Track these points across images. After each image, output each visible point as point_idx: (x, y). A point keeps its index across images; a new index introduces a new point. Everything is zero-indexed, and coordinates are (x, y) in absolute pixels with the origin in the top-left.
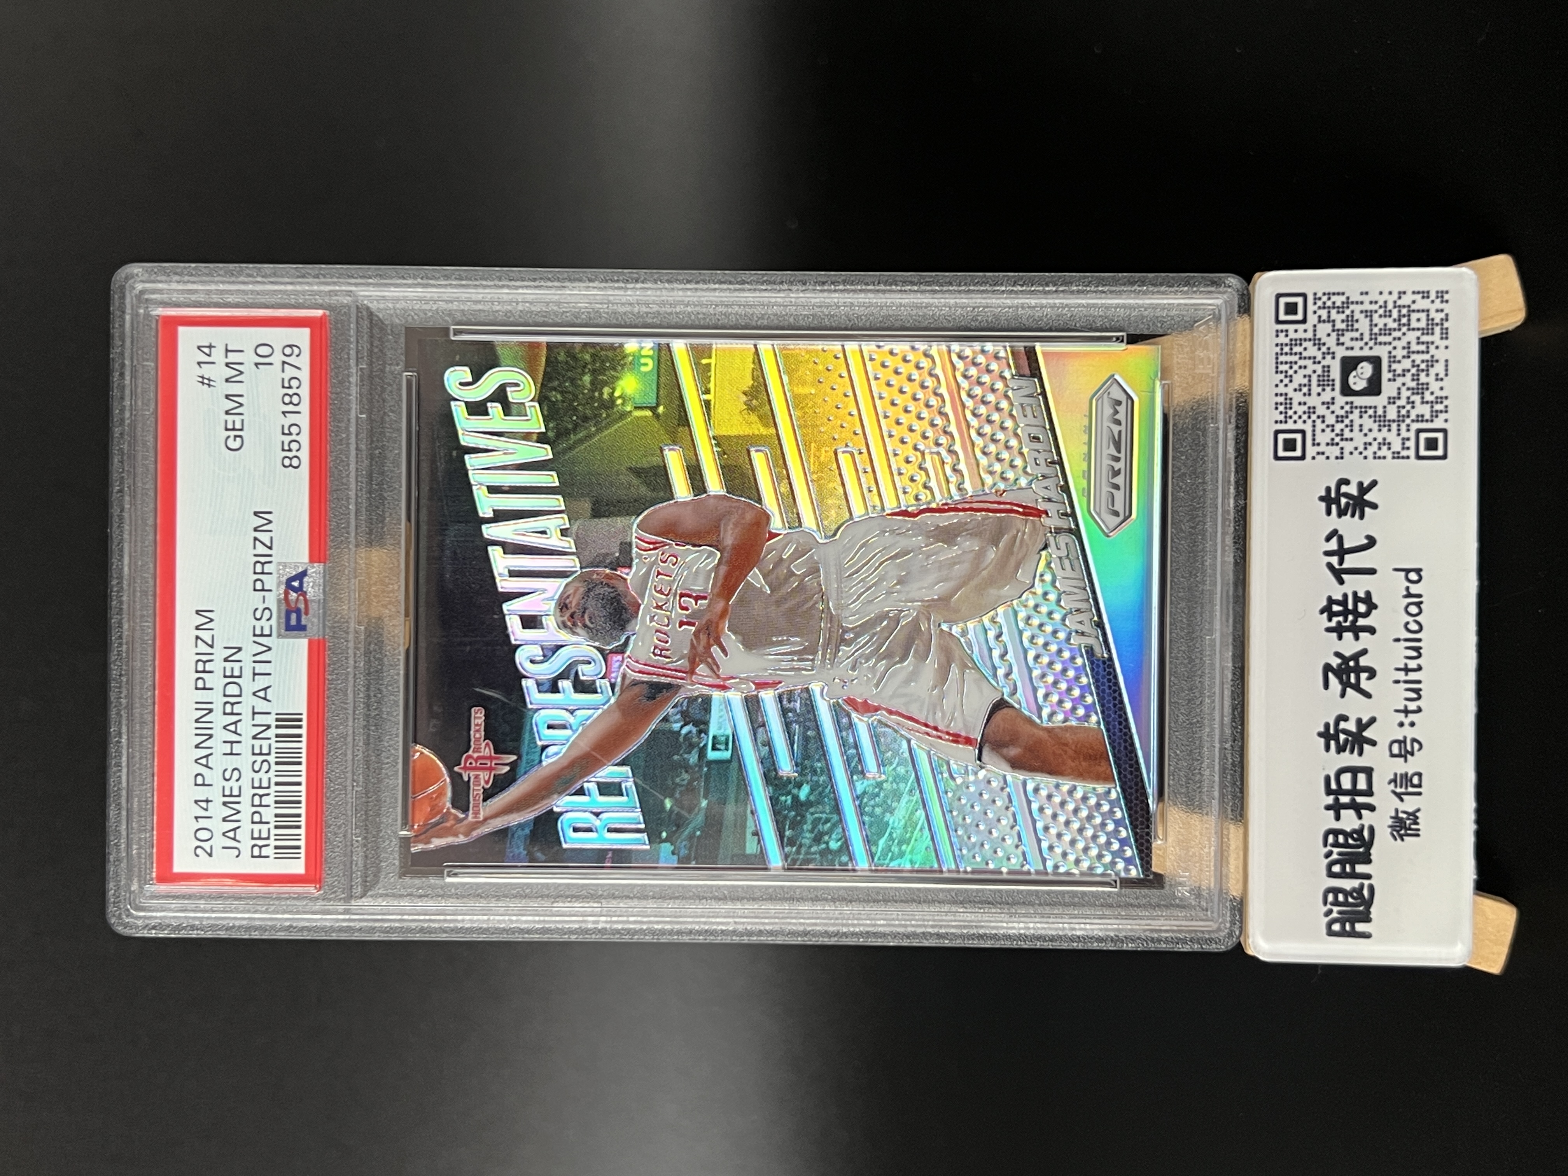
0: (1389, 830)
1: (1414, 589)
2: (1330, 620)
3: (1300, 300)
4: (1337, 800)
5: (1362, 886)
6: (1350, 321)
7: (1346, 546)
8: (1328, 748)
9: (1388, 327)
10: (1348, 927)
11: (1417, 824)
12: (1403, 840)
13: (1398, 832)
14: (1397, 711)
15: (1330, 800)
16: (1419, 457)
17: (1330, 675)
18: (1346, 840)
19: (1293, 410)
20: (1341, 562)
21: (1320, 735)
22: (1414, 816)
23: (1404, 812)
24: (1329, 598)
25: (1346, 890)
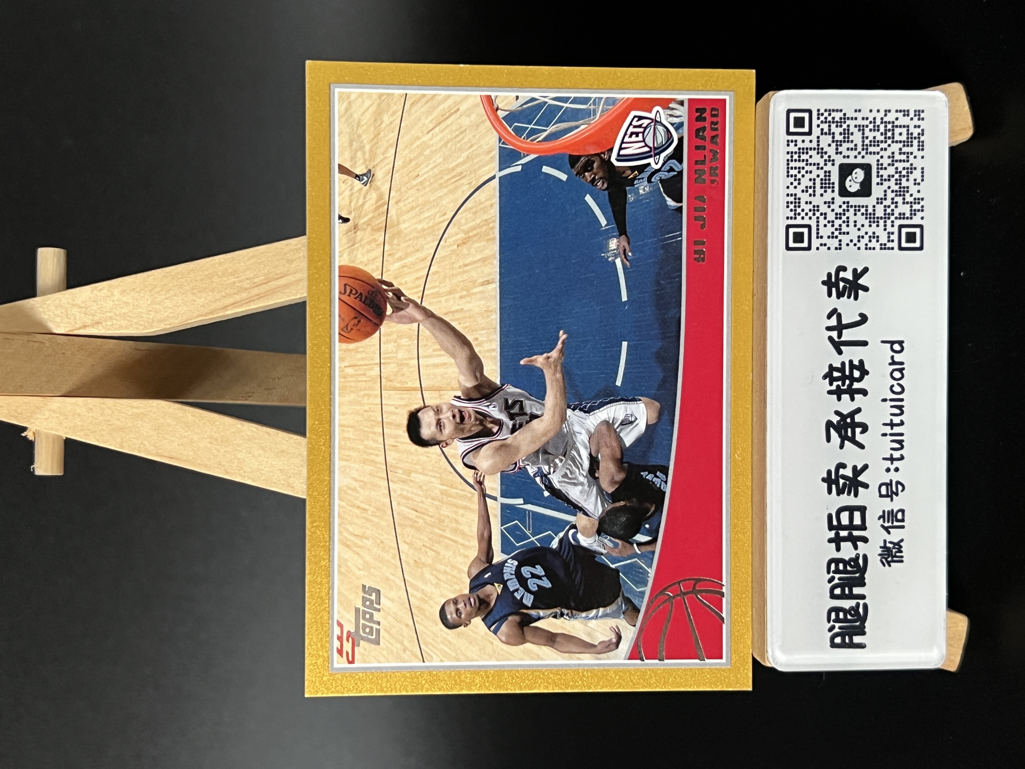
0: (879, 558)
1: (898, 358)
2: (831, 384)
3: (806, 115)
4: (837, 534)
5: (858, 605)
6: (847, 133)
7: (844, 322)
8: (830, 492)
9: (877, 139)
10: (847, 640)
11: (901, 552)
12: (890, 566)
13: (886, 559)
14: (884, 459)
15: (832, 534)
16: (901, 248)
17: (832, 430)
18: (845, 567)
19: (801, 208)
20: (840, 336)
21: (824, 480)
22: (898, 545)
23: (890, 542)
24: (831, 366)
25: (846, 609)
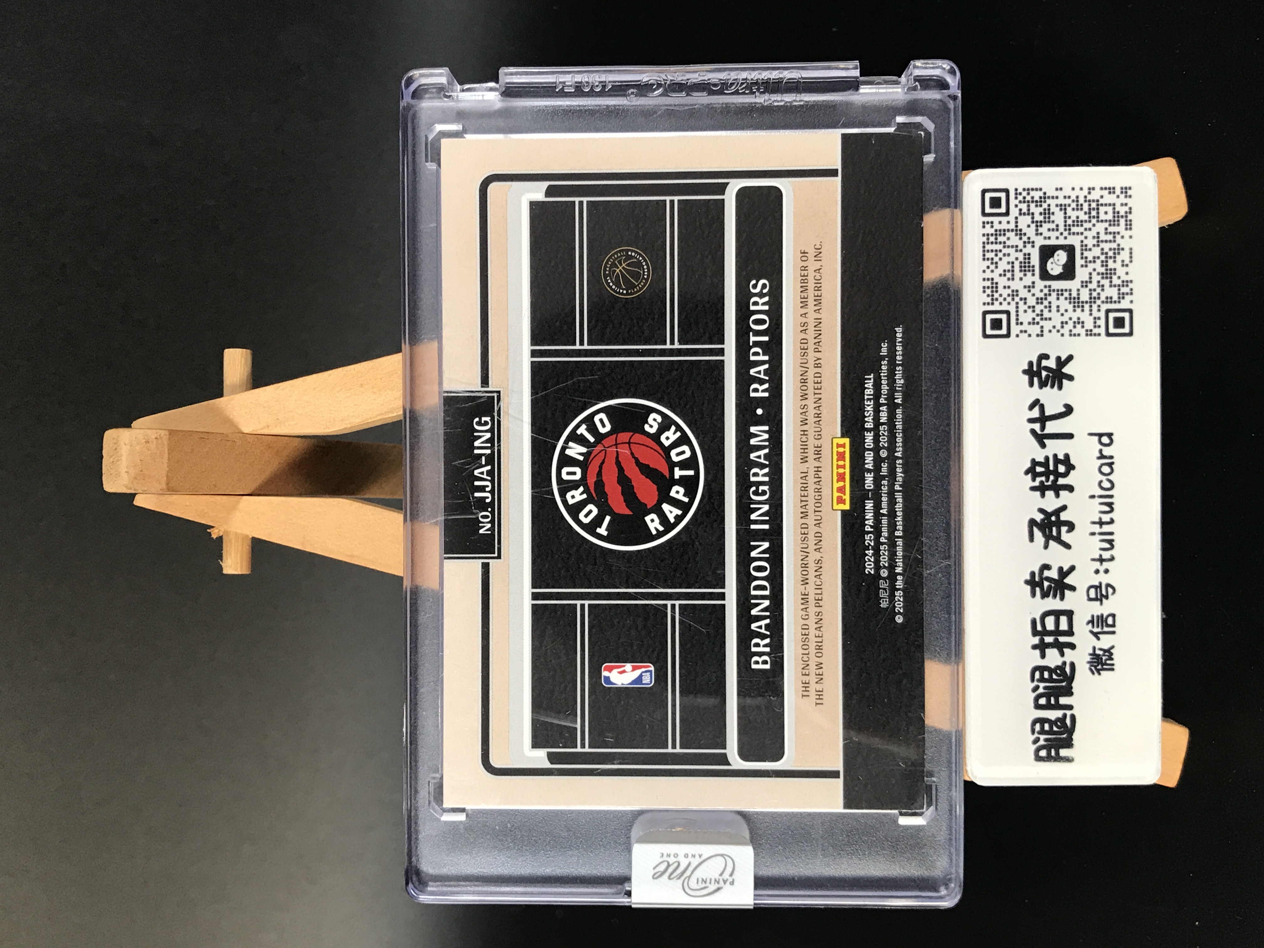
0: (1088, 665)
1: (1107, 451)
2: (1034, 480)
3: (1003, 195)
4: (1042, 640)
5: (1065, 716)
6: (1047, 213)
7: (1048, 413)
8: (1033, 594)
9: (1079, 219)
10: (1053, 753)
11: (1112, 659)
12: (1100, 674)
13: (1095, 667)
14: (1093, 560)
15: (1036, 640)
16: (1108, 334)
17: (1035, 529)
18: (1051, 676)
19: (999, 292)
20: (1043, 428)
21: (1027, 582)
22: (1109, 652)
23: (1101, 649)
24: (1033, 461)
25: (1051, 720)
